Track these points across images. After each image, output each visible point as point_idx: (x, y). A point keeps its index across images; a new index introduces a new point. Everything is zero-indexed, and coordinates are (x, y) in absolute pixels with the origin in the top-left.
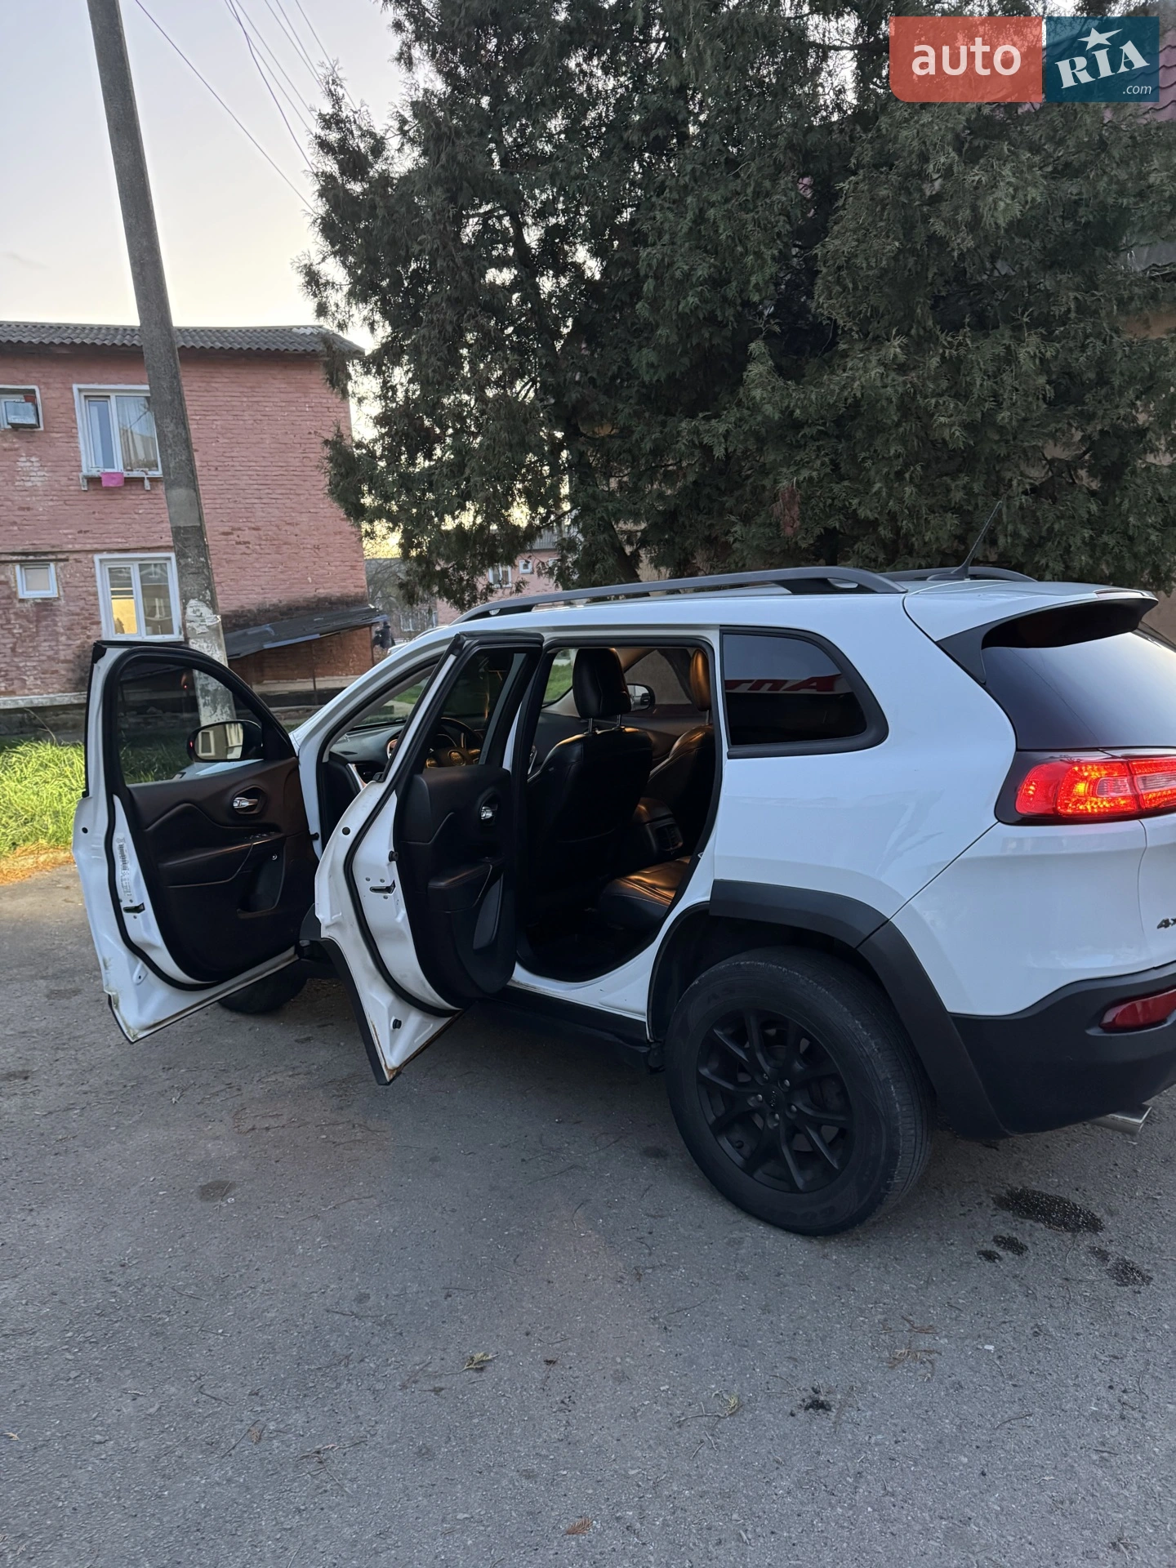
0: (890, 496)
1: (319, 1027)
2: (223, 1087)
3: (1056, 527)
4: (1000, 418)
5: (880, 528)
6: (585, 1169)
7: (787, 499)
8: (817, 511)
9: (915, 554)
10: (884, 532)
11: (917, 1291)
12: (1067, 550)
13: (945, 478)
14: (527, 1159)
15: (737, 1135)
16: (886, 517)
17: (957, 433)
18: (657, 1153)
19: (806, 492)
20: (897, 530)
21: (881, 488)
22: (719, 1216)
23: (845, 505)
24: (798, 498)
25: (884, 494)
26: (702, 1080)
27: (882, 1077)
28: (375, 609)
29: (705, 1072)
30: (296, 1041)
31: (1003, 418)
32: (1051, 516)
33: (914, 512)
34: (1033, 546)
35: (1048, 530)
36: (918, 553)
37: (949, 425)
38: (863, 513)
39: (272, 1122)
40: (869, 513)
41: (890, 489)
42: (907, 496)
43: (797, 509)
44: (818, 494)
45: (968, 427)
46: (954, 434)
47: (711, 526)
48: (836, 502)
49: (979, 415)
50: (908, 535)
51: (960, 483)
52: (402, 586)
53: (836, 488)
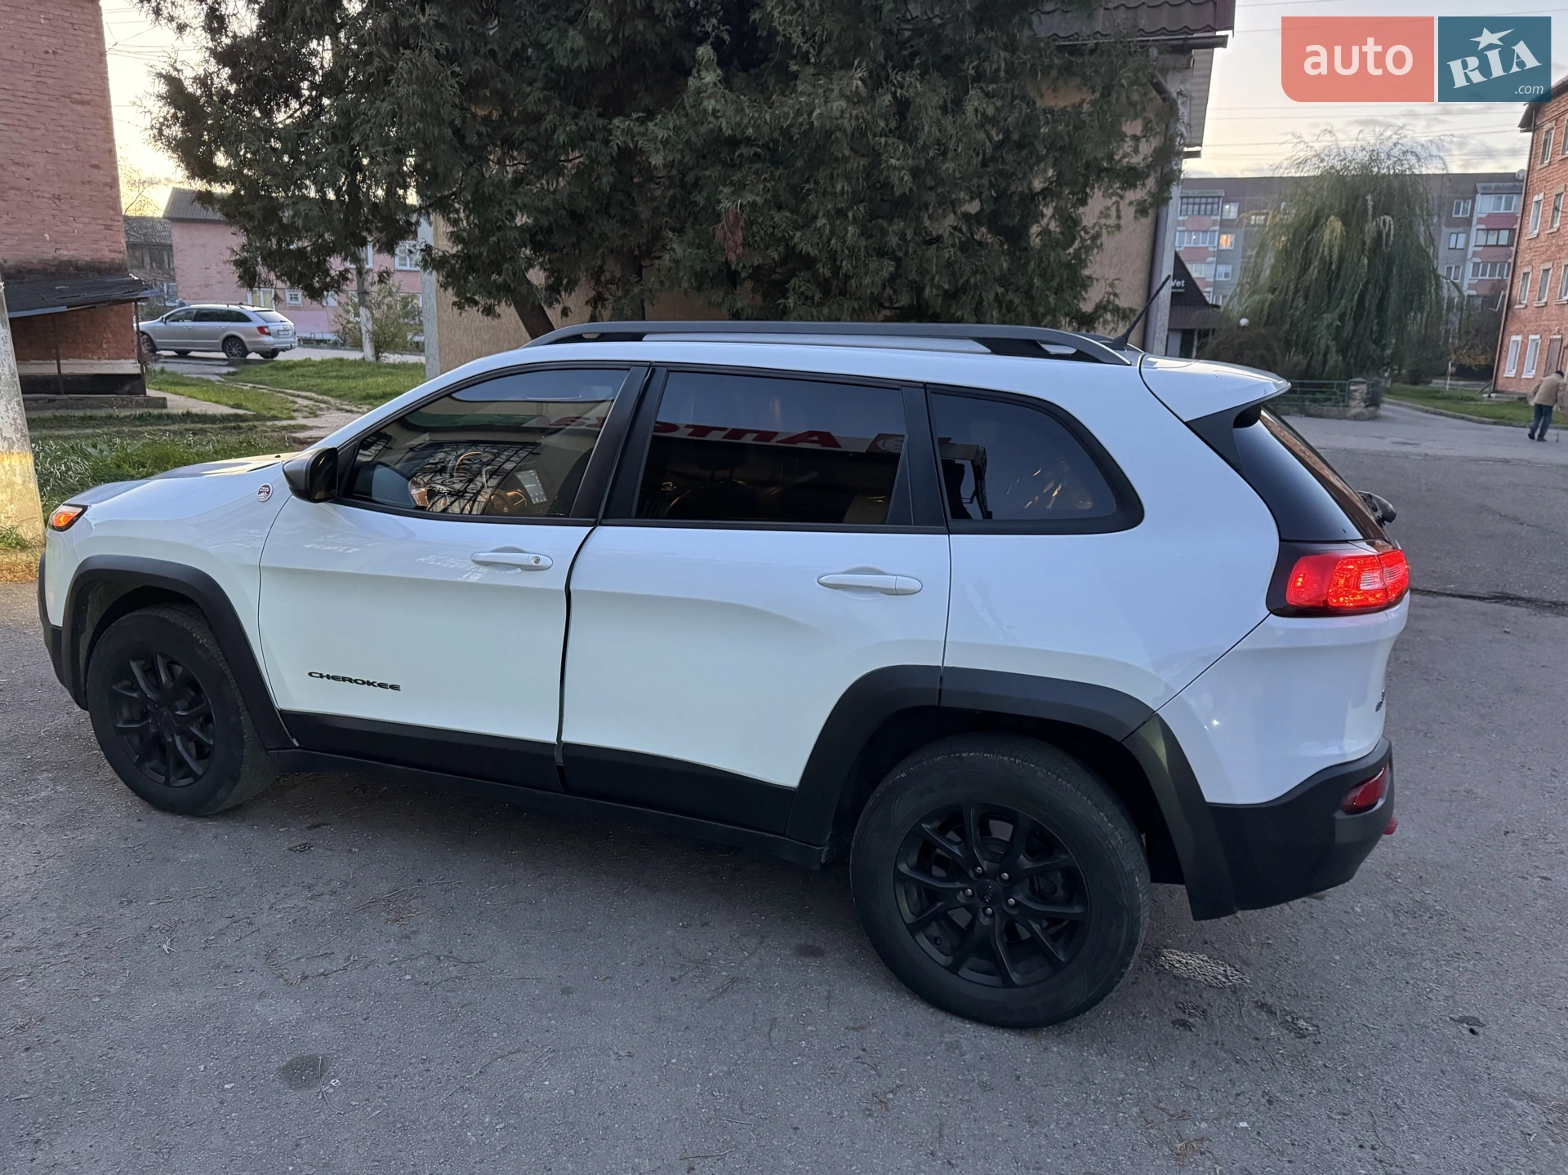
0: (832, 233)
1: (310, 828)
2: (225, 922)
3: (972, 280)
4: (944, 168)
5: (819, 265)
6: (748, 980)
7: (732, 222)
8: (757, 238)
9: (848, 295)
10: (824, 271)
11: (1148, 1074)
12: (980, 303)
13: (880, 220)
14: (676, 977)
15: (934, 930)
16: (826, 254)
17: (906, 178)
18: (810, 952)
19: (749, 217)
20: (836, 270)
21: (825, 224)
22: (920, 1015)
23: (784, 236)
24: (742, 223)
25: (827, 231)
26: (900, 877)
27: (1127, 868)
29: (904, 868)
30: (290, 849)
31: (947, 169)
32: (968, 270)
33: (853, 253)
34: (951, 296)
35: (963, 284)
36: (850, 295)
37: (898, 165)
38: (806, 247)
39: (323, 965)
40: (810, 249)
41: (832, 225)
42: (849, 235)
43: (740, 234)
44: (760, 220)
45: (916, 173)
46: (903, 178)
47: (624, 236)
48: (776, 230)
49: (923, 162)
50: (847, 277)
51: (895, 227)
52: (239, 263)
53: (777, 217)
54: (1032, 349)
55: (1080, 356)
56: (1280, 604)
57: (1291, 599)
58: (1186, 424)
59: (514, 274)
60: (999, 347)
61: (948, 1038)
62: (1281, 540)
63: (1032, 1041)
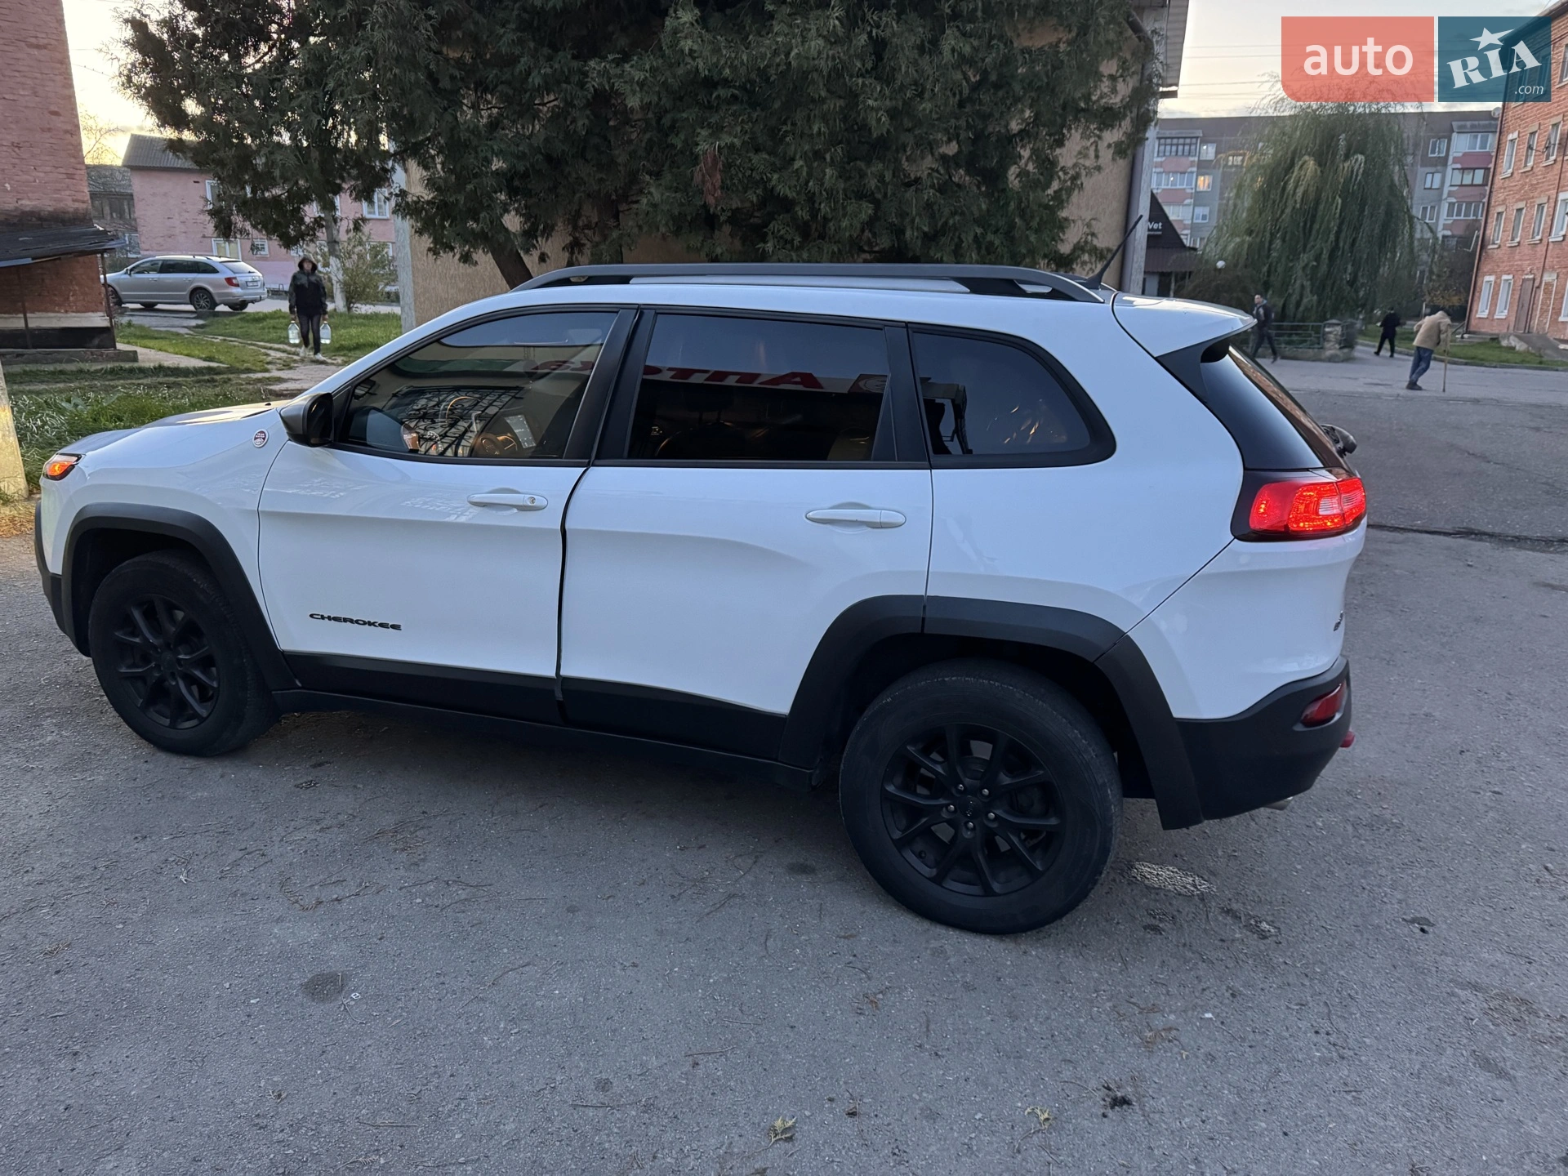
0: (810, 175)
1: (314, 766)
2: (240, 854)
3: (951, 222)
4: (921, 108)
5: (797, 208)
6: (743, 897)
7: (710, 164)
8: (736, 181)
9: (827, 239)
10: (802, 213)
11: (1120, 973)
12: (958, 246)
13: (858, 163)
14: (675, 894)
15: (919, 846)
16: (803, 197)
17: (883, 119)
18: (803, 869)
19: (727, 159)
20: (814, 212)
21: (802, 166)
22: (908, 925)
23: (762, 179)
24: (720, 165)
25: (804, 174)
26: (886, 797)
27: (1100, 781)
28: (105, 232)
29: (891, 788)
30: (297, 786)
31: (924, 109)
32: (946, 211)
33: (831, 194)
34: (930, 238)
35: (942, 226)
36: (830, 238)
37: (875, 107)
38: (783, 190)
39: (337, 892)
40: (788, 192)
41: (810, 168)
42: (827, 177)
43: (719, 177)
44: (738, 162)
45: (893, 114)
46: (880, 119)
47: (601, 180)
48: (754, 173)
49: (900, 103)
50: (826, 220)
51: (873, 169)
52: (212, 213)
53: (755, 159)
54: (1010, 288)
55: (1056, 295)
56: (1244, 529)
57: (1255, 524)
58: (1156, 359)
59: (492, 222)
60: (978, 286)
61: (934, 944)
62: (1245, 469)
63: (1012, 946)
